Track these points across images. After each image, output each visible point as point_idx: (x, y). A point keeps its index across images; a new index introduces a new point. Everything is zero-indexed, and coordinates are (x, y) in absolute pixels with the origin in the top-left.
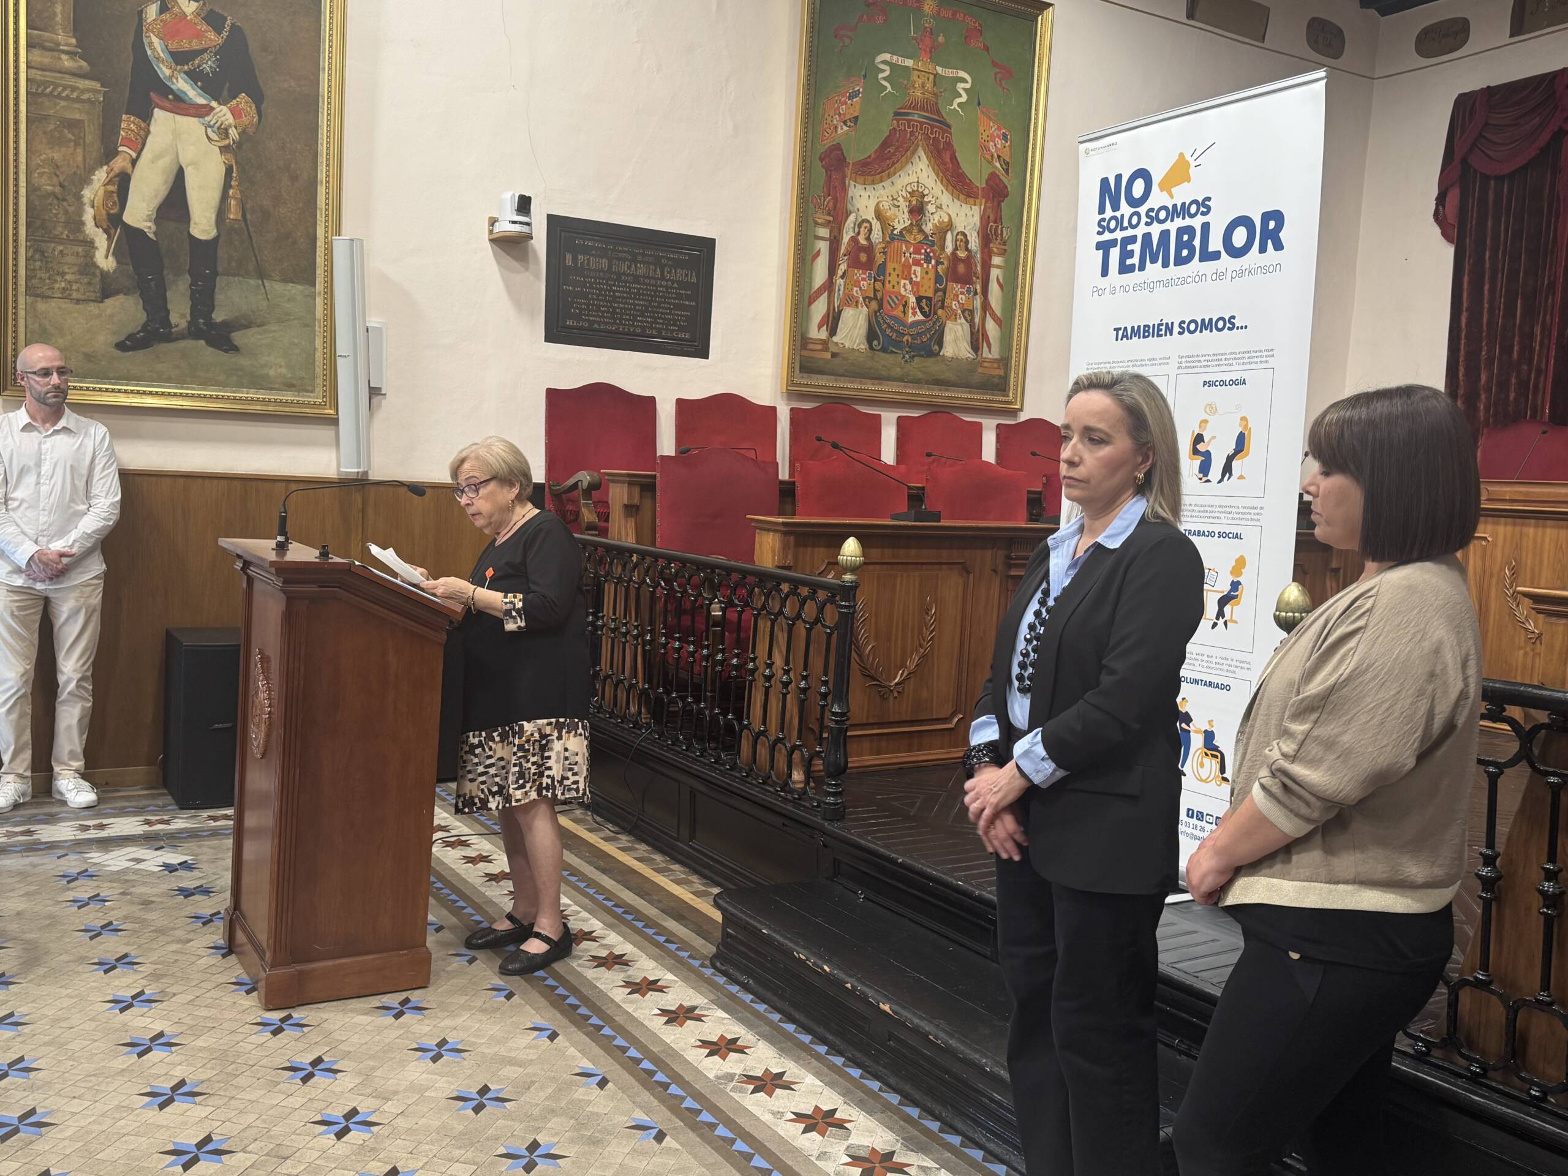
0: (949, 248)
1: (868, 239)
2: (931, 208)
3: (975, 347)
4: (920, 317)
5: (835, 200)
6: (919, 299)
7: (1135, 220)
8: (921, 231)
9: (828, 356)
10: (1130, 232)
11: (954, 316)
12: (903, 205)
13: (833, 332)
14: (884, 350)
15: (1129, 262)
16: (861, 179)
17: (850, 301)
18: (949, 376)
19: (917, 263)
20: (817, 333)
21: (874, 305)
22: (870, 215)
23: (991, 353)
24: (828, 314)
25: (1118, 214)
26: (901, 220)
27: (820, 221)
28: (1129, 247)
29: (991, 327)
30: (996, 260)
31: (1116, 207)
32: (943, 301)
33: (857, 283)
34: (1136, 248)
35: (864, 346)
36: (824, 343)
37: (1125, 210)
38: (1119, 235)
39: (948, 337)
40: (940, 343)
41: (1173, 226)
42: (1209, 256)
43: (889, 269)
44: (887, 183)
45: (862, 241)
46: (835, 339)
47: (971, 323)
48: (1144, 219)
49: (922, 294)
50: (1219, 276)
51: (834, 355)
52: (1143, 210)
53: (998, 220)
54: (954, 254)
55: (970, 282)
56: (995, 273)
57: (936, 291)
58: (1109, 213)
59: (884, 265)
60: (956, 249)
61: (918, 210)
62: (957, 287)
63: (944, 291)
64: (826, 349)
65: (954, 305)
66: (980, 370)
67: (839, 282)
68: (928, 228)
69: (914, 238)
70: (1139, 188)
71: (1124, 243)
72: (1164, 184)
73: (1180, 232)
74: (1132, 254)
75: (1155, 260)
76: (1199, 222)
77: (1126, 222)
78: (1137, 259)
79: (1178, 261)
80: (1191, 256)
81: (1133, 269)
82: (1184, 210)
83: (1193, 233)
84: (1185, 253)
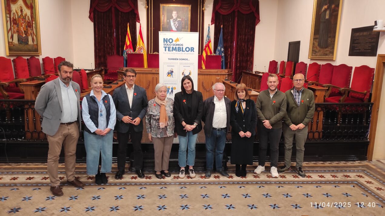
0: (27, 20)
1: (15, 17)
2: (23, 10)
3: (33, 42)
4: (25, 36)
5: (9, 7)
6: (24, 31)
7: (170, 45)
8: (23, 16)
9: (13, 46)
10: (169, 46)
11: (29, 35)
12: (19, 9)
13: (13, 40)
14: (21, 43)
15: (170, 50)
16: (12, 3)
17: (14, 32)
18: (30, 48)
19: (23, 23)
20: (11, 40)
21: (18, 33)
22: (15, 12)
23: (35, 43)
24: (11, 35)
25: (167, 43)
26: (20, 14)
27: (7, 13)
28: (170, 48)
29: (35, 37)
30: (34, 22)
31: (167, 42)
32: (28, 32)
33: (15, 28)
34: (171, 48)
35: (18, 43)
36: (12, 42)
37: (168, 43)
38: (168, 46)
39: (29, 40)
40: (28, 41)
41: (177, 47)
42: (183, 51)
43: (19, 25)
44: (16, 4)
45: (15, 18)
46: (13, 41)
47: (32, 36)
48: (172, 45)
49: (25, 30)
50: (185, 54)
51: (14, 45)
52: (172, 44)
53: (33, 13)
54: (28, 21)
55: (31, 28)
56: (34, 25)
57: (26, 29)
58: (165, 43)
59: (18, 23)
60: (28, 20)
61: (21, 11)
62: (29, 29)
63: (27, 29)
64: (12, 44)
65: (29, 32)
66: (34, 47)
67: (12, 28)
68: (24, 15)
69: (22, 17)
70: (171, 41)
71: (169, 47)
72: (175, 41)
73: (178, 48)
74: (170, 49)
75: (174, 50)
76: (181, 47)
77: (169, 45)
78: (171, 50)
79: (178, 51)
80: (180, 51)
81: (170, 51)
82: (179, 45)
83: (180, 48)
84: (179, 50)
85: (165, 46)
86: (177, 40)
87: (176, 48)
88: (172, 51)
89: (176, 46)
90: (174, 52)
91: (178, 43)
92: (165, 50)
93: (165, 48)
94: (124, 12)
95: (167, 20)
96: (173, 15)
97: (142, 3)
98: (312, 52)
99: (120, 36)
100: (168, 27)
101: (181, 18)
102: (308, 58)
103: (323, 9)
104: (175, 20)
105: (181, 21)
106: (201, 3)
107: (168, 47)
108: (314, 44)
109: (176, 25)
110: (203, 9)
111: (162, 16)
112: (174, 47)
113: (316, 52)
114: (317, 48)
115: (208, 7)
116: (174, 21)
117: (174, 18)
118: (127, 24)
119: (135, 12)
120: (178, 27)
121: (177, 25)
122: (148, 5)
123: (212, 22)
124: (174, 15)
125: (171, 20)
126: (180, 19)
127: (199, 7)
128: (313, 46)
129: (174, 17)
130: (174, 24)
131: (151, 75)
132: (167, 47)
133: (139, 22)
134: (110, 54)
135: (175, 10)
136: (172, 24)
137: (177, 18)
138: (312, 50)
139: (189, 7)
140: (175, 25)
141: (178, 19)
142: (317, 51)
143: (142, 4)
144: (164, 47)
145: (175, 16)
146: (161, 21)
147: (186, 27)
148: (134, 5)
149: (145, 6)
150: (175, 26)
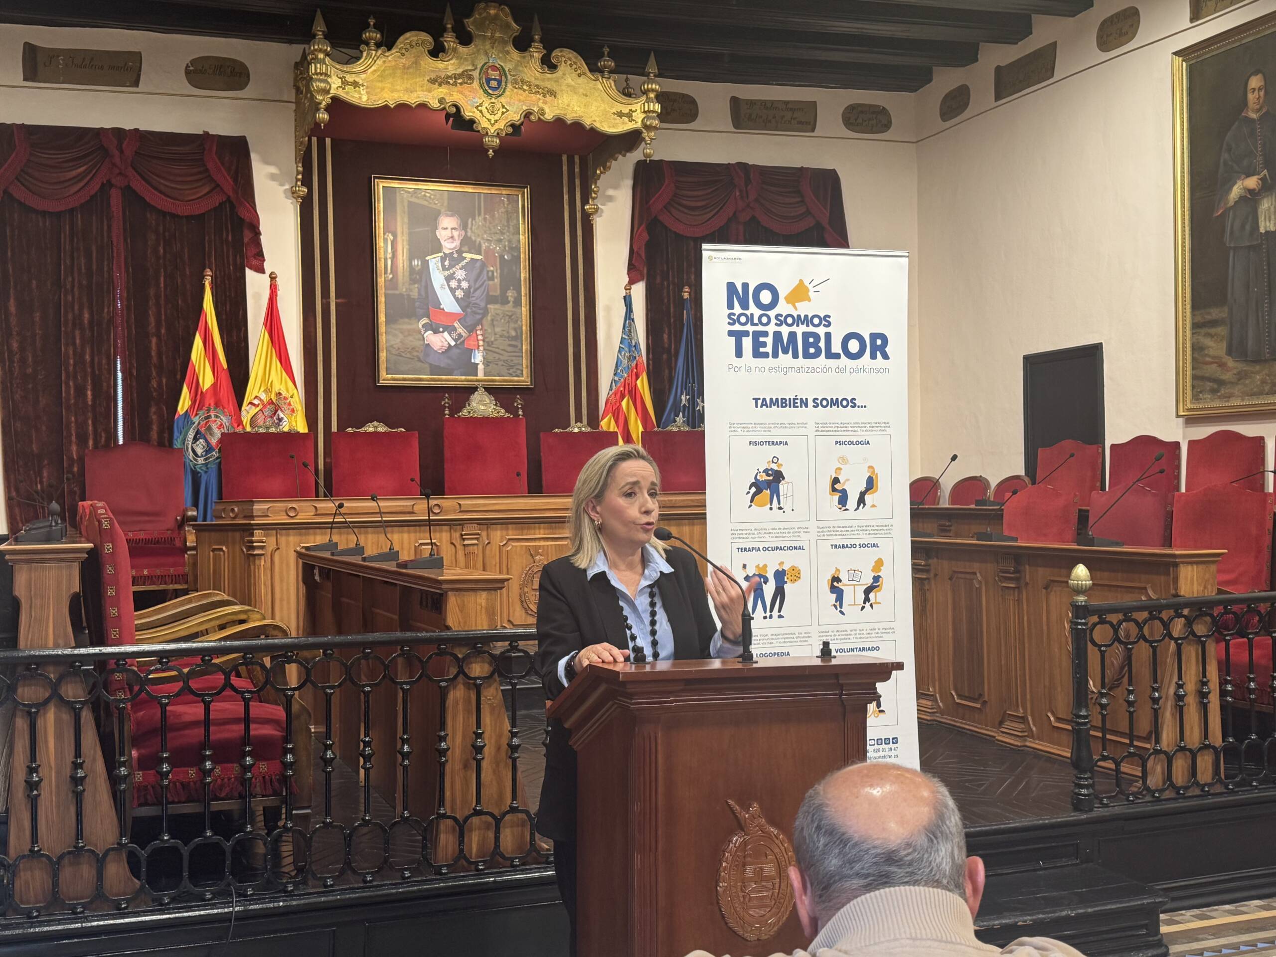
7: (764, 320)
10: (760, 328)
15: (762, 350)
25: (748, 313)
28: (761, 339)
31: (745, 306)
34: (769, 340)
37: (753, 310)
38: (749, 328)
42: (830, 355)
48: (774, 321)
50: (841, 370)
52: (772, 313)
58: (737, 310)
70: (766, 297)
71: (757, 335)
72: (788, 299)
73: (806, 335)
74: (764, 344)
75: (785, 352)
76: (821, 331)
77: (756, 321)
78: (769, 349)
79: (807, 355)
80: (817, 355)
81: (765, 355)
82: (808, 321)
83: (817, 336)
84: (812, 350)
85: (737, 327)
86: (800, 293)
87: (792, 335)
88: (776, 355)
89: (794, 328)
90: (785, 359)
91: (804, 309)
92: (739, 353)
93: (738, 336)
94: (174, 216)
95: (411, 260)
96: (441, 234)
97: (273, 170)
98: (1193, 387)
99: (154, 340)
100: (415, 294)
101: (484, 247)
102: (1178, 416)
103: (1236, 191)
104: (452, 260)
105: (484, 265)
106: (577, 182)
107: (754, 332)
108: (1197, 348)
109: (459, 287)
110: (587, 207)
111: (385, 240)
112: (785, 331)
113: (1221, 383)
114: (1222, 365)
115: (610, 199)
116: (447, 263)
117: (447, 252)
118: (202, 277)
119: (243, 213)
120: (467, 293)
121: (465, 285)
122: (307, 181)
123: (634, 272)
124: (448, 233)
125: (434, 262)
126: (479, 257)
127: (566, 197)
128: (1194, 359)
129: (448, 246)
130: (448, 279)
131: (406, 536)
132: (746, 334)
133: (261, 270)
134: (91, 443)
135: (453, 211)
136: (437, 278)
137: (460, 252)
138: (1194, 377)
139: (522, 199)
140: (453, 284)
141: (468, 256)
142: (1227, 376)
143: (273, 177)
144: (731, 333)
145: (452, 237)
146: (381, 265)
147: (511, 294)
148: (235, 180)
149: (287, 187)
150: (453, 291)
